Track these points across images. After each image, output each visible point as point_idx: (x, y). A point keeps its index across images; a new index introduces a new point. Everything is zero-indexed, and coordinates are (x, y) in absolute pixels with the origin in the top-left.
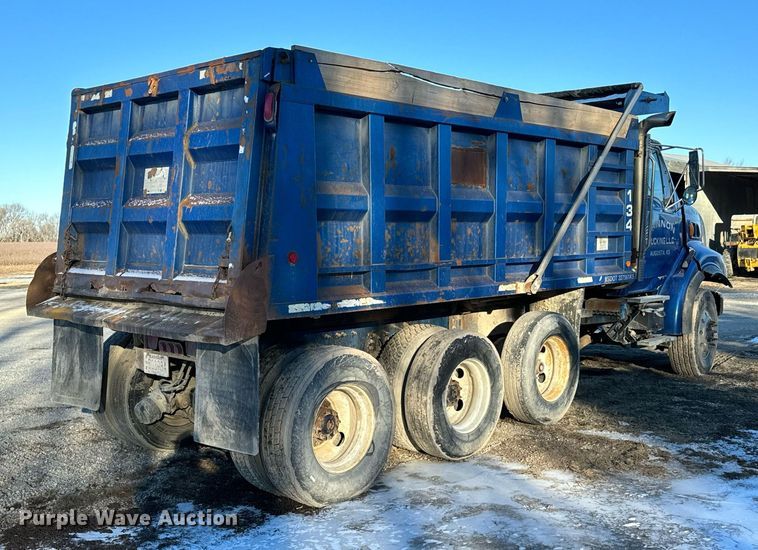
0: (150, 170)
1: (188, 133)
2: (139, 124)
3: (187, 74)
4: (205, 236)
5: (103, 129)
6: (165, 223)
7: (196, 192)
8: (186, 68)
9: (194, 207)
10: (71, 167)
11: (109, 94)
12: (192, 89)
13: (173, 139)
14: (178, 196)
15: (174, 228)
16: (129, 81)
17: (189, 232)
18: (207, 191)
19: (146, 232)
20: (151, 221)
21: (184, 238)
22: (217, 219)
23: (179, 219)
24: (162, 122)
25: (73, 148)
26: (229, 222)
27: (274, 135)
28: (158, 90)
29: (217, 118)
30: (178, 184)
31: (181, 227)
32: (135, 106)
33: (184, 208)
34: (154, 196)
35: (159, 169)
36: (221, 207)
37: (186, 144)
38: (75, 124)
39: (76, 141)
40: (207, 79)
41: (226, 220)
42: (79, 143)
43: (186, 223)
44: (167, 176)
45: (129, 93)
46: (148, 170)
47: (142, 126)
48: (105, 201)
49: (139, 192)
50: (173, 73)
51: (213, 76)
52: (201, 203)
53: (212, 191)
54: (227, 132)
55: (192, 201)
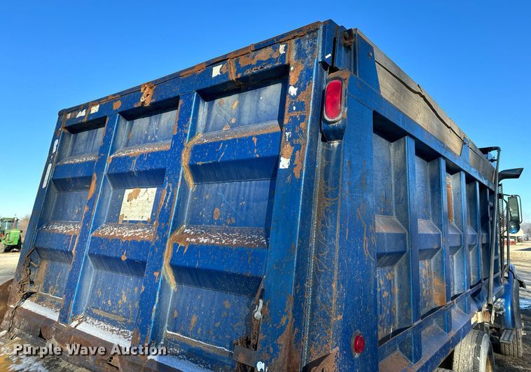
0: (131, 191)
1: (189, 144)
2: (125, 140)
3: (194, 75)
4: (204, 290)
5: (85, 148)
6: (144, 263)
7: (194, 222)
8: (193, 68)
9: (192, 246)
10: (44, 186)
11: (95, 109)
12: (199, 92)
13: (166, 152)
14: (167, 228)
15: (156, 274)
16: (119, 93)
17: (179, 279)
18: (212, 222)
19: (117, 271)
20: (124, 258)
21: (169, 288)
22: (232, 270)
23: (166, 262)
24: (153, 136)
25: (50, 165)
26: (259, 280)
27: (336, 143)
28: (152, 98)
29: (232, 126)
30: (170, 211)
31: (167, 273)
32: (123, 121)
33: (175, 246)
34: (133, 224)
35: (143, 190)
36: (241, 251)
37: (185, 158)
38: (57, 142)
39: (55, 159)
40: (223, 75)
41: (249, 274)
42: (58, 161)
43: (176, 268)
44: (152, 199)
45: (117, 105)
46: (128, 192)
47: (128, 141)
48: (74, 225)
49: (114, 217)
50: (175, 77)
51: (233, 70)
52: (203, 240)
53: (219, 223)
54: (255, 140)
55: (189, 235)
